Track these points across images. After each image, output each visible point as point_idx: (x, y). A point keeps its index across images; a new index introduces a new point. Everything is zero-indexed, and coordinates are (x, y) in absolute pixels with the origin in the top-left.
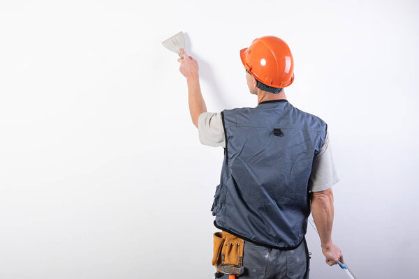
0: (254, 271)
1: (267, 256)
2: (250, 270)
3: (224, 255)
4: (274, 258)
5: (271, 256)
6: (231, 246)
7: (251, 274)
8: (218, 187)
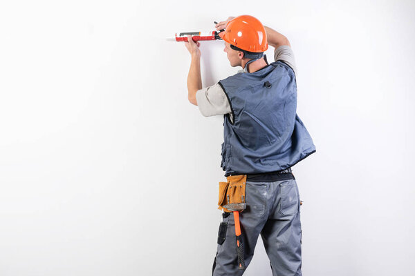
0: (255, 207)
1: (265, 194)
2: (251, 207)
3: (229, 197)
4: (271, 195)
5: (269, 194)
6: (235, 187)
7: (252, 210)
8: (223, 145)
